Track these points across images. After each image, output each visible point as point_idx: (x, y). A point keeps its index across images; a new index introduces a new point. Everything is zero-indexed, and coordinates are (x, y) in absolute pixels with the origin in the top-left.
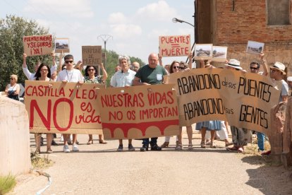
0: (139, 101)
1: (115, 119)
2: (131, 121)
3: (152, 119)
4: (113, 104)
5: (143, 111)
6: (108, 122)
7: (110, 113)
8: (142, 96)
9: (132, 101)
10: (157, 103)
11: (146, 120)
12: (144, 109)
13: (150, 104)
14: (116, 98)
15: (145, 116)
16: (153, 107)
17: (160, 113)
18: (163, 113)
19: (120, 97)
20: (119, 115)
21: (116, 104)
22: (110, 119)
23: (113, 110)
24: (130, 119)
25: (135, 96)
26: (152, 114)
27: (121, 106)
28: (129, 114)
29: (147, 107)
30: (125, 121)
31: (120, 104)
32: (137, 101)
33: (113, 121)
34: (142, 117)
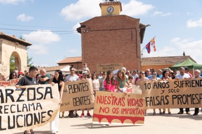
1: (103, 112)
2: (115, 115)
3: (129, 115)
4: (104, 102)
5: (124, 109)
6: (98, 113)
7: (101, 108)
9: (117, 102)
10: (133, 105)
11: (125, 115)
13: (128, 105)
14: (107, 99)
15: (125, 112)
16: (130, 107)
17: (134, 112)
18: (135, 112)
19: (109, 98)
20: (107, 110)
21: (106, 102)
22: (100, 112)
23: (103, 106)
24: (114, 113)
25: (120, 99)
26: (129, 112)
27: (109, 104)
28: (114, 110)
29: (126, 107)
30: (111, 114)
31: (109, 102)
32: (121, 102)
34: (122, 113)
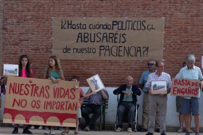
0: (45, 93)
1: (19, 105)
2: (35, 110)
3: (54, 111)
4: (19, 92)
5: (48, 102)
6: (10, 107)
7: (15, 100)
8: (49, 88)
9: (38, 91)
10: (61, 97)
11: (49, 110)
12: (49, 100)
13: (55, 97)
14: (23, 87)
15: (49, 107)
16: (56, 100)
17: (62, 107)
18: (64, 107)
19: (27, 87)
20: (24, 103)
21: (22, 92)
22: (13, 106)
23: (18, 97)
24: (34, 107)
25: (43, 87)
26: (55, 106)
27: (27, 94)
28: (34, 103)
29: (52, 99)
30: (29, 108)
31: (27, 92)
32: (43, 93)
33: (16, 107)
34: (45, 107)
